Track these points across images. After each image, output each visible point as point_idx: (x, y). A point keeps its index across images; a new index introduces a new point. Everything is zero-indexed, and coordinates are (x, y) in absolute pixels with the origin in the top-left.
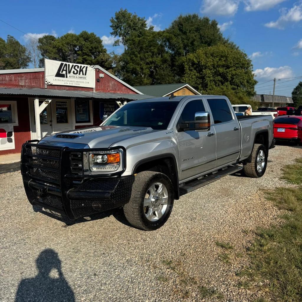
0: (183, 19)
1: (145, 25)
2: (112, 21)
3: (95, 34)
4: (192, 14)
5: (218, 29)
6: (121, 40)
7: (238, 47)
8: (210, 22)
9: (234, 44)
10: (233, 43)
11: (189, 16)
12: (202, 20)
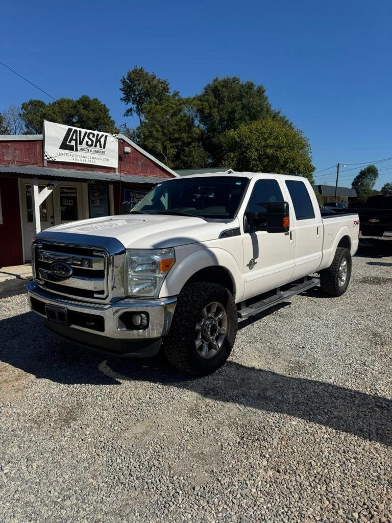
0: (219, 83)
1: (168, 89)
2: (124, 82)
3: (99, 100)
4: (231, 76)
5: (265, 97)
6: (135, 109)
7: (291, 123)
8: (255, 88)
9: (286, 119)
10: (285, 117)
11: (228, 79)
12: (246, 85)
